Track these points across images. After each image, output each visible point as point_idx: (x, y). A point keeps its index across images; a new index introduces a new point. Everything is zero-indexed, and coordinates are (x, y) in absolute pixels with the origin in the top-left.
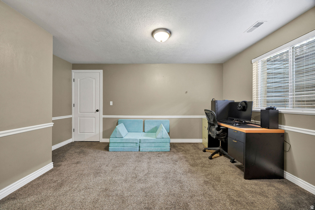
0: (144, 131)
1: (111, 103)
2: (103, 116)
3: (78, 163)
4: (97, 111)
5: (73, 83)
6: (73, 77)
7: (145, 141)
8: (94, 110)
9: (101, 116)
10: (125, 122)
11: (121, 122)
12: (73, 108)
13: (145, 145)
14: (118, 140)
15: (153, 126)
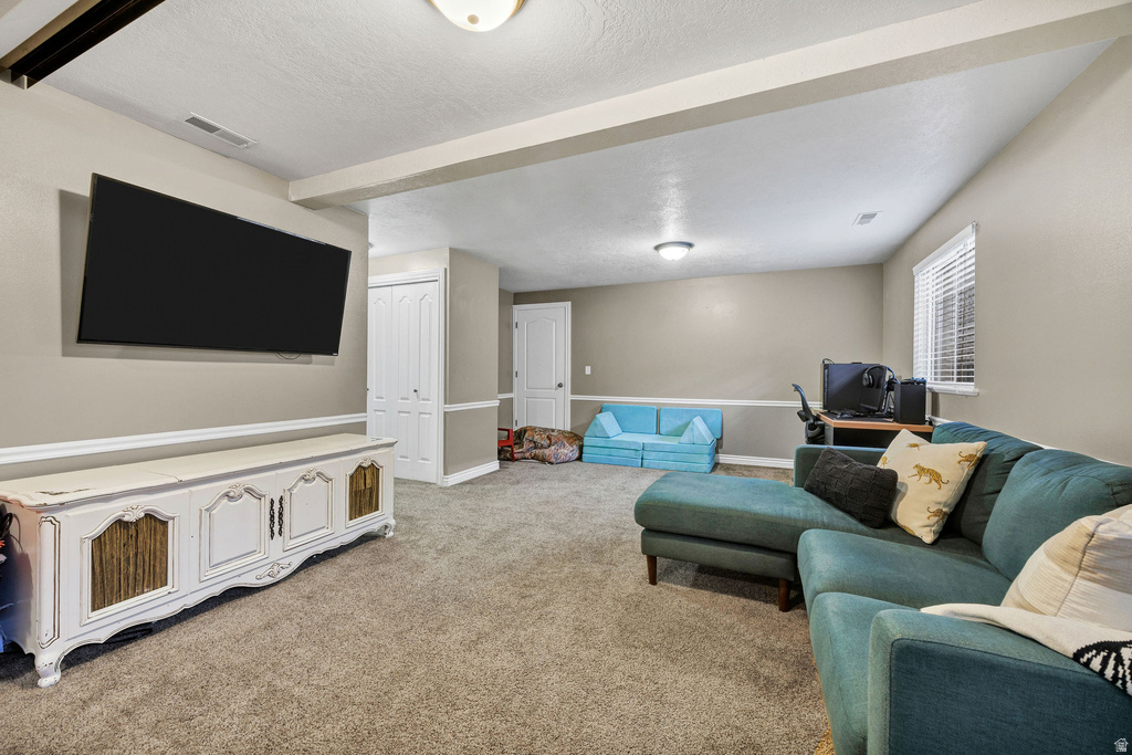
0: (658, 432)
1: (588, 370)
2: (570, 397)
3: (543, 479)
4: (560, 385)
5: (516, 331)
6: (515, 320)
7: (654, 448)
8: (554, 385)
9: (566, 396)
10: (615, 410)
11: (608, 409)
12: (515, 380)
13: (653, 455)
14: (601, 442)
15: (679, 423)
